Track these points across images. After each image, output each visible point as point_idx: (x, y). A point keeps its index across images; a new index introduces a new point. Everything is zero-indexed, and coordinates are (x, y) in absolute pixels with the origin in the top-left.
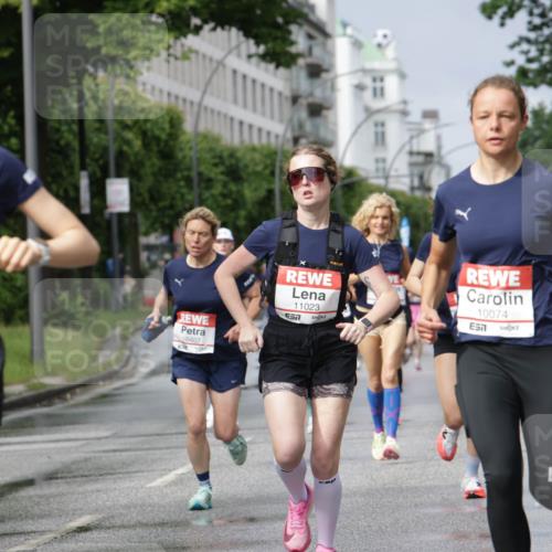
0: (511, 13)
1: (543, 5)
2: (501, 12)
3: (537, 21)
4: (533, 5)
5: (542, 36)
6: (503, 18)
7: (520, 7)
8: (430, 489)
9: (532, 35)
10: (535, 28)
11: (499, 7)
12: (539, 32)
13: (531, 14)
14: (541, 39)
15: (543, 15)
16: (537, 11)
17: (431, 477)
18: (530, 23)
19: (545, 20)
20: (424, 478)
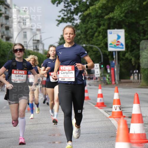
0: (59, 3)
1: (68, 1)
2: (57, 2)
3: (66, 5)
4: (65, 1)
5: (68, 9)
6: (57, 4)
7: (62, 1)
8: (39, 131)
9: (65, 9)
10: (66, 7)
11: (56, 1)
12: (67, 8)
13: (65, 3)
14: (68, 10)
15: (68, 4)
16: (66, 2)
17: (39, 127)
18: (65, 5)
19: (69, 5)
20: (37, 127)
